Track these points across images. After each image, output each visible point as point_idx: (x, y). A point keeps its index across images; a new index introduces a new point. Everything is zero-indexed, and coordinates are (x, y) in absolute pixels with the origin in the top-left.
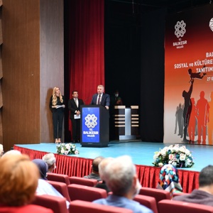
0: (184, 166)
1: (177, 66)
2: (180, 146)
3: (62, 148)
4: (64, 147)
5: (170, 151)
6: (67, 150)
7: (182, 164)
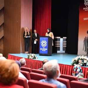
0: (86, 66)
1: (85, 19)
2: (84, 56)
3: (30, 56)
4: (31, 55)
5: (79, 58)
6: (32, 57)
7: (85, 64)
